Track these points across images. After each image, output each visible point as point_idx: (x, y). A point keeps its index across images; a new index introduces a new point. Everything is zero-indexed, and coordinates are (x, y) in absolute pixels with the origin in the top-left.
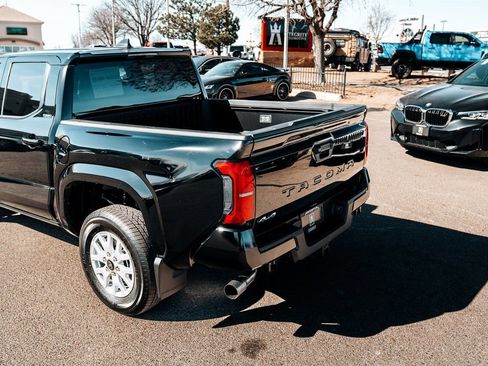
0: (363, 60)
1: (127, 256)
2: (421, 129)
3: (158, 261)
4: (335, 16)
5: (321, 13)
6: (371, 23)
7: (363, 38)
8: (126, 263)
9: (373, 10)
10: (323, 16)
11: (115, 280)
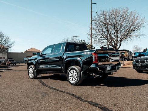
0: (131, 58)
1: (76, 73)
2: (139, 65)
3: (82, 72)
4: (120, 45)
5: (116, 44)
6: (134, 50)
7: (130, 52)
8: (76, 75)
9: (135, 47)
10: (117, 45)
11: (74, 79)
